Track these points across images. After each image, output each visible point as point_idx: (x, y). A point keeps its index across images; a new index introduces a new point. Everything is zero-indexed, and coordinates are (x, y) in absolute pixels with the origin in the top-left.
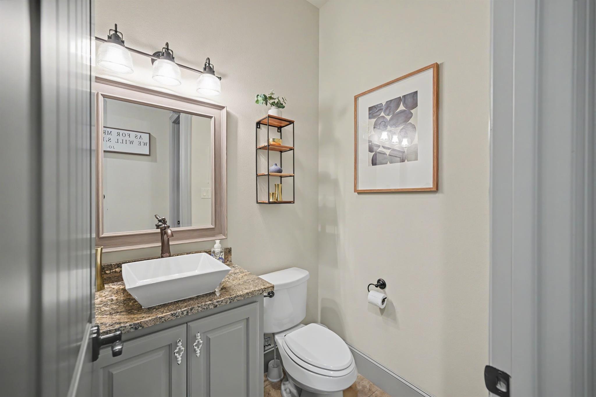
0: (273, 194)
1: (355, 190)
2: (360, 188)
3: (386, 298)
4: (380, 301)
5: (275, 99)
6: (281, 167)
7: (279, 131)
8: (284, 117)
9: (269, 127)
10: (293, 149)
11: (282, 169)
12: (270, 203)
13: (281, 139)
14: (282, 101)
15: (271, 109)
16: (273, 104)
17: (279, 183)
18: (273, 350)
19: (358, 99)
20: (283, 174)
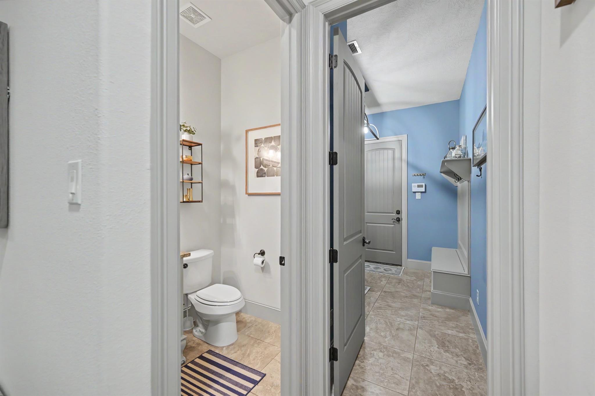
0: (186, 195)
1: (246, 193)
2: (250, 191)
3: (264, 260)
4: (261, 262)
5: (187, 127)
6: (192, 176)
7: (190, 149)
8: (194, 141)
9: (183, 146)
10: (202, 164)
11: (193, 177)
12: (184, 202)
13: (192, 156)
14: (193, 130)
15: (184, 134)
16: (185, 131)
17: (190, 187)
18: (186, 310)
19: (248, 133)
20: (193, 181)
